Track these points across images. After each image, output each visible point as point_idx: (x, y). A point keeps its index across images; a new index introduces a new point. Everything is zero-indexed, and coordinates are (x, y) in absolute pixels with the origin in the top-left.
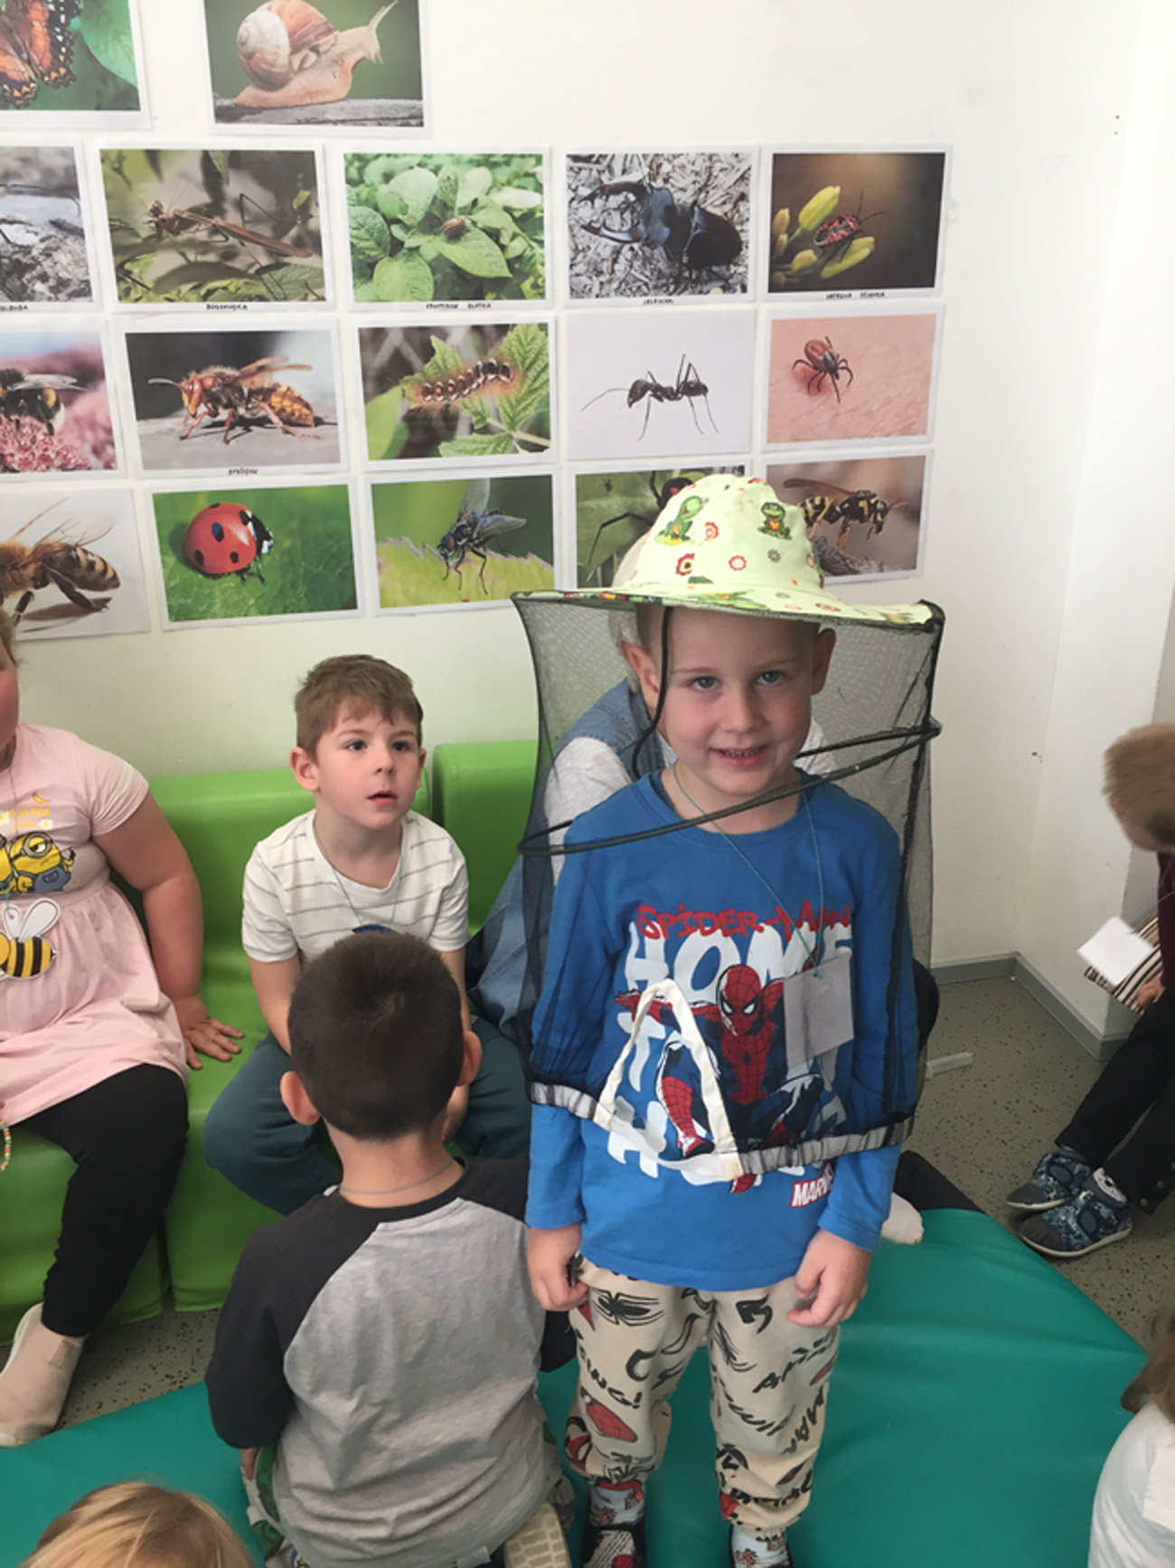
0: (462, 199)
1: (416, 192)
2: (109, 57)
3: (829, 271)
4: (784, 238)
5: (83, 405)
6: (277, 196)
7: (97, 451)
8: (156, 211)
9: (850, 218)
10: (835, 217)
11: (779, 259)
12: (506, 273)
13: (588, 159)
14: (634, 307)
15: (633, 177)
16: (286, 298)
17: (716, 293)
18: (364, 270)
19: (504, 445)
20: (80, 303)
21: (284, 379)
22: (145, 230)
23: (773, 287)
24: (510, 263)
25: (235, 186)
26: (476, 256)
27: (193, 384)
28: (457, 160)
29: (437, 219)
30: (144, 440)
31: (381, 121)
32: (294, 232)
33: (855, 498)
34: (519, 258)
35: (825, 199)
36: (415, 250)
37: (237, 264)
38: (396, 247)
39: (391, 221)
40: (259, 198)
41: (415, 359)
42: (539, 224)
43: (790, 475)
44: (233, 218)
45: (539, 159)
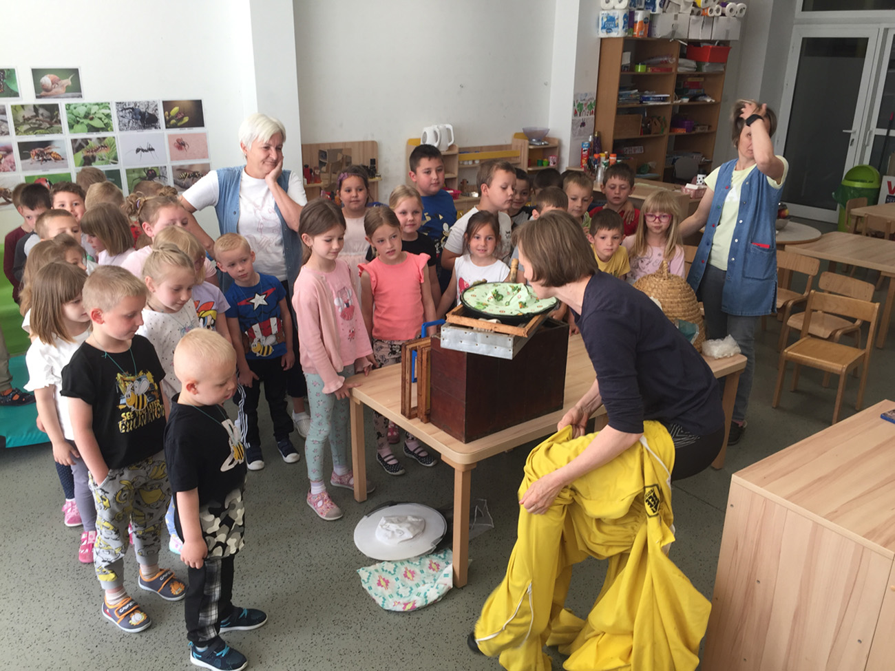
0: (93, 112)
1: (82, 111)
2: (12, 87)
3: (179, 124)
4: (167, 118)
5: (8, 157)
6: (51, 112)
7: (11, 167)
8: (24, 117)
9: (183, 113)
10: (179, 113)
11: (167, 122)
12: (104, 126)
13: (120, 103)
14: (135, 133)
15: (131, 106)
16: (53, 133)
17: (153, 129)
18: (71, 127)
19: (107, 163)
20: (7, 136)
21: (54, 150)
22: (21, 120)
23: (167, 128)
24: (105, 124)
25: (41, 111)
26: (96, 123)
27: (33, 152)
28: (90, 104)
29: (87, 116)
30: (22, 165)
31: (73, 97)
32: (55, 120)
33: (194, 173)
34: (107, 123)
35: (175, 110)
36: (82, 123)
37: (42, 127)
38: (78, 122)
39: (76, 117)
40: (46, 113)
41: (84, 145)
42: (111, 116)
43: (178, 168)
44: (41, 117)
45: (109, 104)
